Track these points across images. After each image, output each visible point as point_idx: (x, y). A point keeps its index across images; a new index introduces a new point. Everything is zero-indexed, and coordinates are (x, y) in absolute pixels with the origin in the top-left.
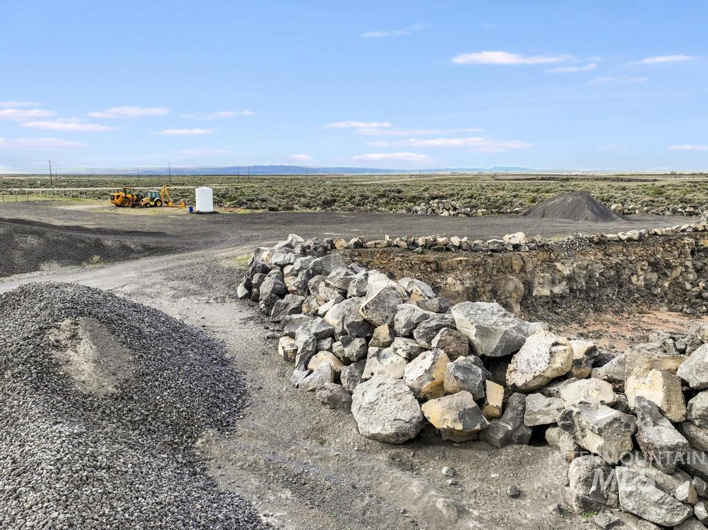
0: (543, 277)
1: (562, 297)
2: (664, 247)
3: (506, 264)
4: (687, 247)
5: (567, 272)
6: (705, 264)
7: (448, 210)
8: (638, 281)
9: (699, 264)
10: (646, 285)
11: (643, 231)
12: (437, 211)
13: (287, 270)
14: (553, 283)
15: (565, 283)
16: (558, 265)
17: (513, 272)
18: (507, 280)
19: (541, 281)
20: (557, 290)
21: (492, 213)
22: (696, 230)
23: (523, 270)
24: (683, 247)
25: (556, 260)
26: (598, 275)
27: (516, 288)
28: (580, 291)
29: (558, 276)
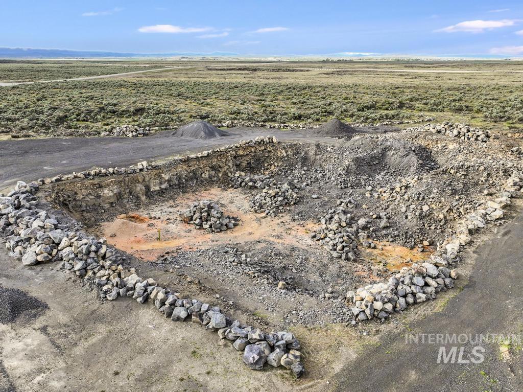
0: (155, 182)
1: (166, 189)
3: (135, 179)
5: (167, 178)
6: (241, 162)
8: (206, 176)
9: (238, 163)
10: (209, 177)
11: (210, 152)
14: (161, 183)
15: (167, 183)
16: (163, 175)
17: (139, 182)
18: (136, 186)
19: (154, 184)
20: (163, 186)
22: (237, 147)
23: (144, 180)
24: (228, 157)
25: (162, 173)
26: (184, 177)
27: (141, 189)
28: (175, 185)
29: (163, 180)
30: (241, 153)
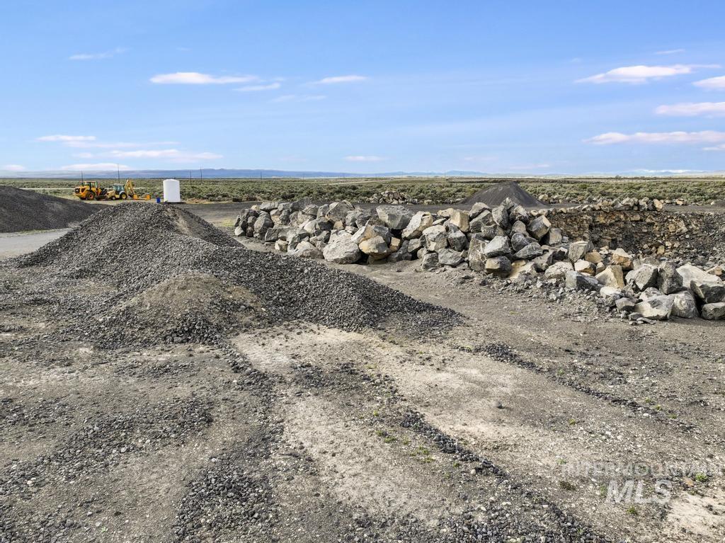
2: (566, 222)
4: (585, 222)
6: (600, 237)
7: (398, 200)
9: (596, 237)
11: (551, 210)
12: (387, 201)
13: (272, 213)
21: (437, 203)
22: (593, 209)
24: (582, 222)
30: (601, 220)
